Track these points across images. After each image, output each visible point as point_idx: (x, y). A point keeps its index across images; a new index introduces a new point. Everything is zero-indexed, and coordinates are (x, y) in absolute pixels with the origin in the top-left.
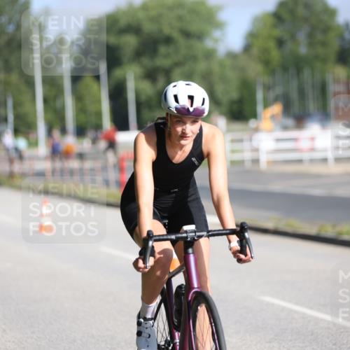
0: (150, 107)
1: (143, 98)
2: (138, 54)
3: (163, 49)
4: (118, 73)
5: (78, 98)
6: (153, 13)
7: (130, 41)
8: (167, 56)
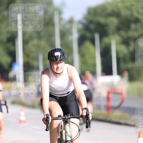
0: (125, 61)
1: (121, 56)
2: (118, 29)
3: (133, 26)
4: (106, 40)
5: (82, 55)
6: (128, 4)
7: (114, 21)
8: (136, 30)
